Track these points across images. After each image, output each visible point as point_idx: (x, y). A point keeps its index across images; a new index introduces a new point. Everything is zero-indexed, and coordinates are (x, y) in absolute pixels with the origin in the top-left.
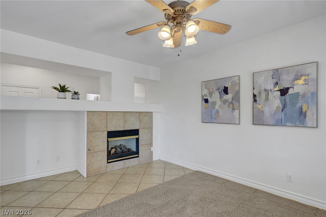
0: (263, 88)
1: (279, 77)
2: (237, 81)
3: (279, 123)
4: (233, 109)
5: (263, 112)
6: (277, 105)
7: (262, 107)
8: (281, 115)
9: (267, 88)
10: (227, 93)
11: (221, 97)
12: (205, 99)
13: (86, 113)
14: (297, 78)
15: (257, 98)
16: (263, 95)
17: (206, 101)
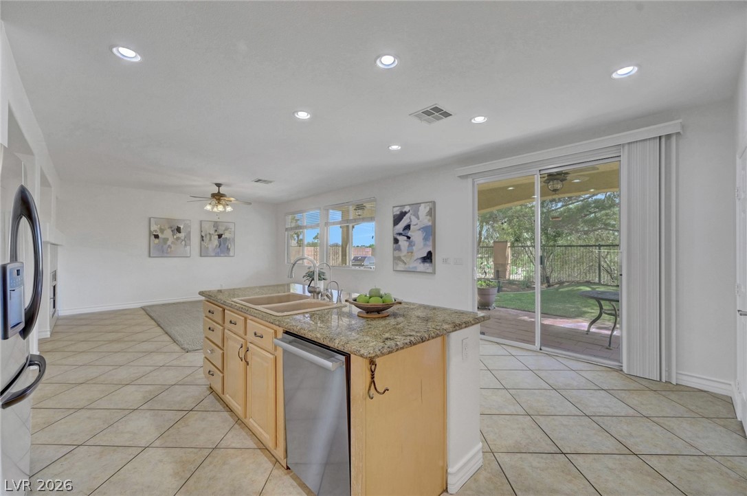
0: (207, 232)
1: (218, 227)
2: (189, 224)
4: (185, 245)
5: (208, 248)
6: (216, 244)
7: (207, 245)
8: (219, 250)
9: (210, 232)
10: (180, 232)
11: (173, 235)
12: (154, 235)
14: (226, 229)
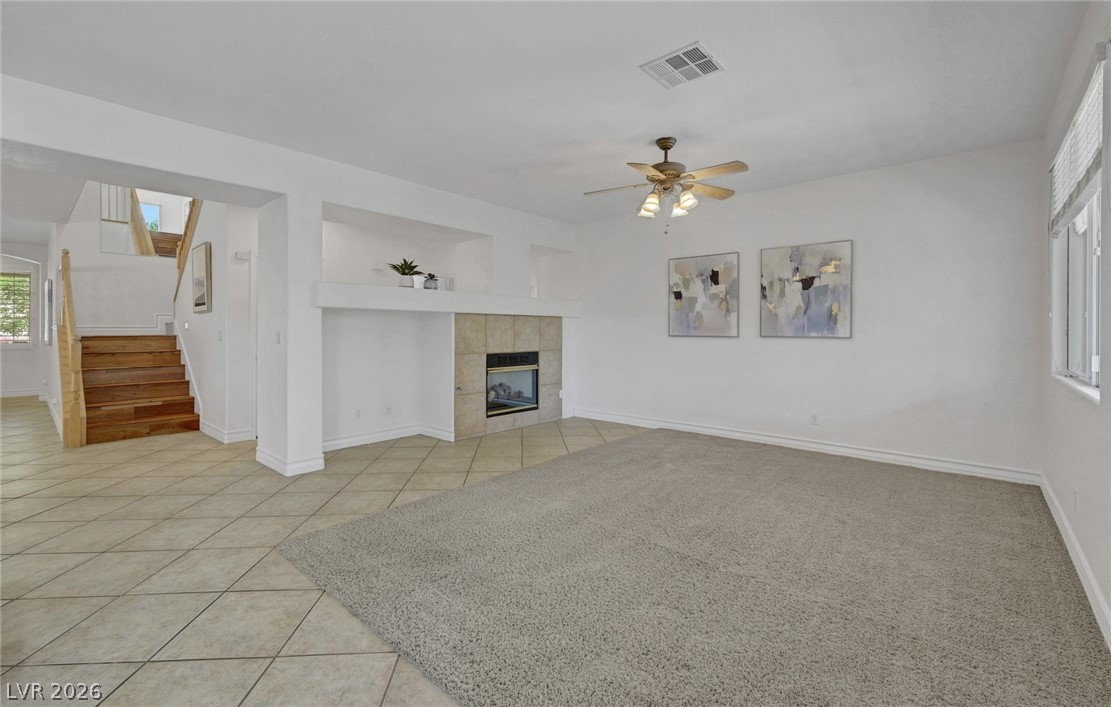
0: (776, 276)
1: (800, 261)
2: (735, 262)
3: (800, 333)
4: (728, 310)
5: (776, 315)
6: (796, 305)
7: (774, 307)
8: (803, 320)
9: (782, 276)
10: (716, 283)
11: (706, 289)
12: (675, 292)
13: (453, 316)
14: (825, 263)
15: (767, 293)
16: (777, 287)
17: (678, 295)
